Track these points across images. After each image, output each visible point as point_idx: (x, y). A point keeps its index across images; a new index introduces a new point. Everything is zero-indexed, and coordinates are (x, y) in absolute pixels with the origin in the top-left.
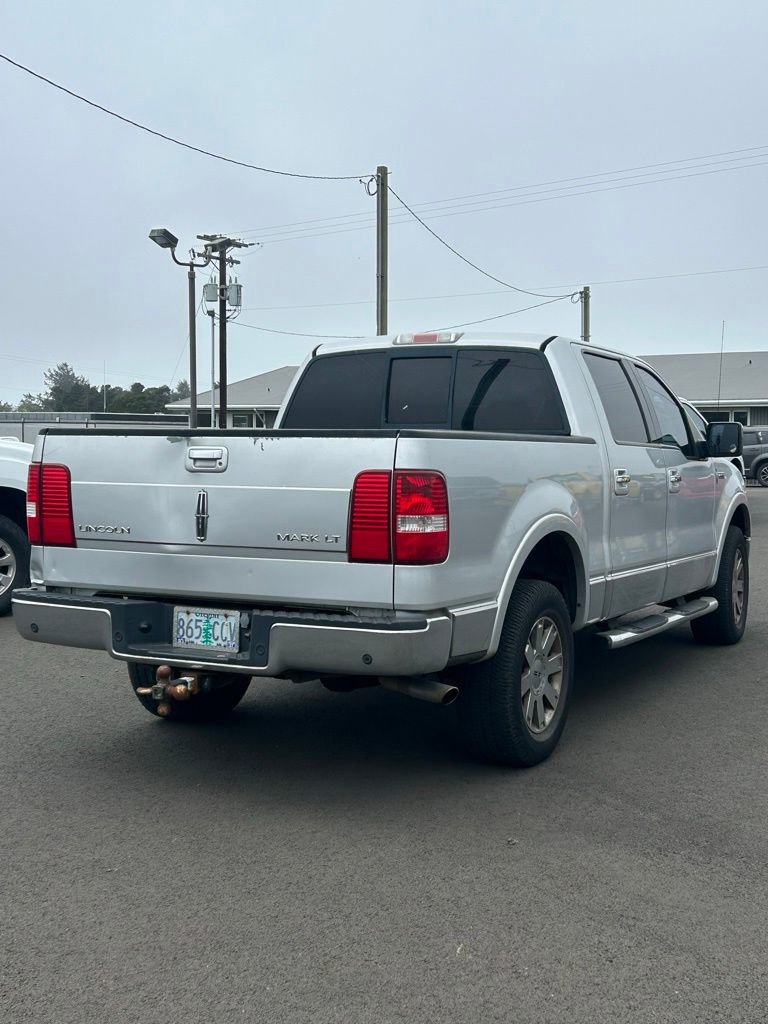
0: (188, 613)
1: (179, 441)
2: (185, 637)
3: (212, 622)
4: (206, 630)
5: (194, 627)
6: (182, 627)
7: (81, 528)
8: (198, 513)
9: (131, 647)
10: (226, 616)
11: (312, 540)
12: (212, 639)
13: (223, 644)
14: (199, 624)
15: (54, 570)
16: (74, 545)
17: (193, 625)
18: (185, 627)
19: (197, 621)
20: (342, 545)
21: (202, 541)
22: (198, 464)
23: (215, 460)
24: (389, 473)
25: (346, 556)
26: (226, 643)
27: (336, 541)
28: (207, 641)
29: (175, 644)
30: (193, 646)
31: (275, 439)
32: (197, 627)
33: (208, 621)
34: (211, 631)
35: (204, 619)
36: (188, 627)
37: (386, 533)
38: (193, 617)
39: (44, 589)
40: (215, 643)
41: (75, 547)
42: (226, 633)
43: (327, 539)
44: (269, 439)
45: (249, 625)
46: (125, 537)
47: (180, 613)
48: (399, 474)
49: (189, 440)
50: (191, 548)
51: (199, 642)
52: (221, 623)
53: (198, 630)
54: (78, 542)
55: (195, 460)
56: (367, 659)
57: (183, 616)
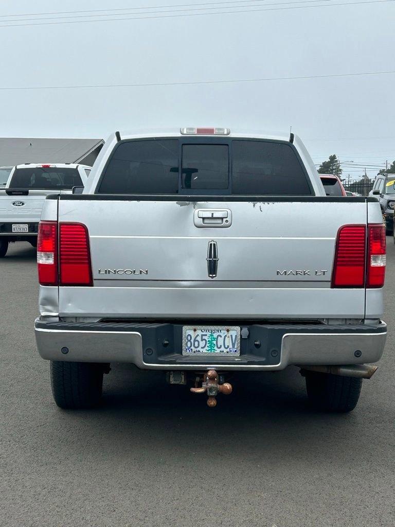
0: (195, 330)
1: (187, 204)
2: (192, 348)
3: (215, 335)
4: (210, 342)
5: (200, 340)
6: (190, 341)
7: (100, 271)
8: (210, 257)
9: (160, 359)
10: (228, 331)
11: (305, 274)
12: (216, 348)
13: (225, 351)
14: (204, 337)
15: (70, 304)
16: (91, 285)
17: (199, 338)
18: (192, 341)
19: (202, 335)
20: (328, 277)
21: (212, 277)
22: (206, 221)
23: (222, 219)
24: (363, 226)
25: (329, 284)
26: (228, 350)
27: (324, 274)
28: (211, 350)
29: (184, 353)
30: (198, 354)
31: (271, 203)
32: (202, 340)
33: (212, 335)
34: (215, 342)
35: (209, 334)
36: (195, 340)
37: (363, 268)
38: (199, 332)
39: (57, 319)
40: (218, 351)
41: (92, 286)
42: (228, 342)
43: (316, 272)
44: (266, 203)
45: (249, 336)
46: (144, 276)
47: (188, 331)
48: (371, 227)
49: (195, 205)
50: (203, 283)
51: (204, 351)
52: (223, 336)
53: (204, 341)
54: (95, 282)
55: (204, 219)
56: (358, 354)
57: (191, 333)
